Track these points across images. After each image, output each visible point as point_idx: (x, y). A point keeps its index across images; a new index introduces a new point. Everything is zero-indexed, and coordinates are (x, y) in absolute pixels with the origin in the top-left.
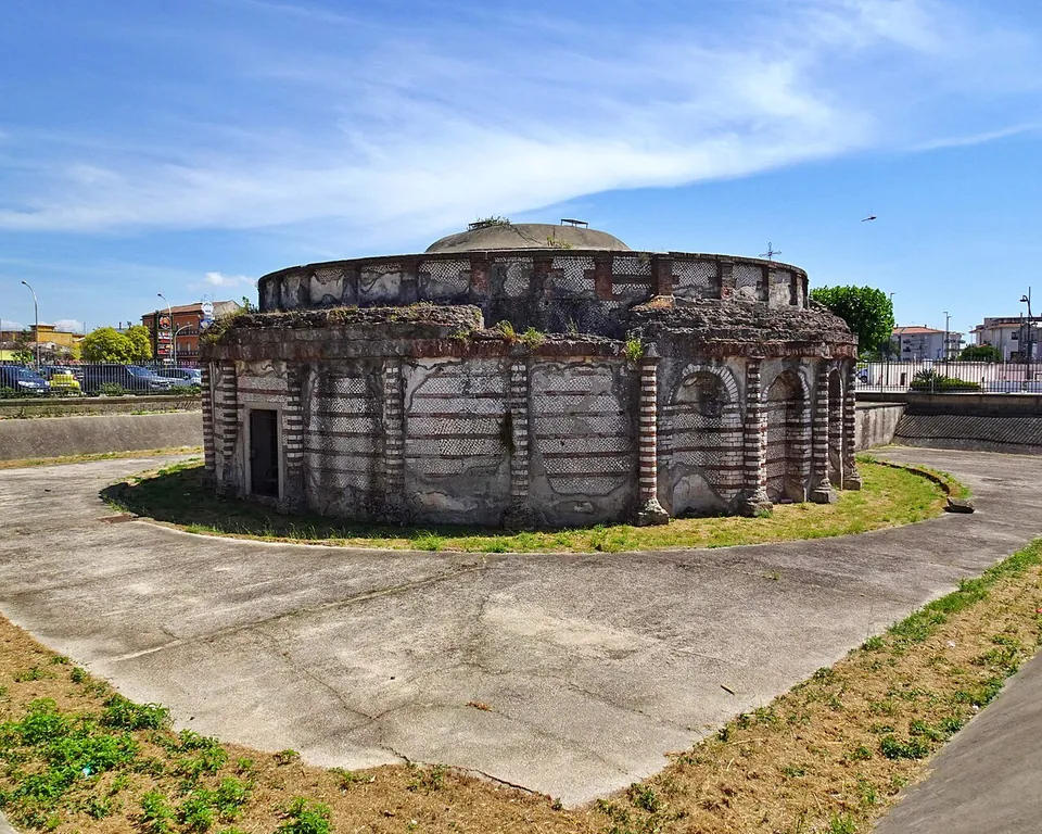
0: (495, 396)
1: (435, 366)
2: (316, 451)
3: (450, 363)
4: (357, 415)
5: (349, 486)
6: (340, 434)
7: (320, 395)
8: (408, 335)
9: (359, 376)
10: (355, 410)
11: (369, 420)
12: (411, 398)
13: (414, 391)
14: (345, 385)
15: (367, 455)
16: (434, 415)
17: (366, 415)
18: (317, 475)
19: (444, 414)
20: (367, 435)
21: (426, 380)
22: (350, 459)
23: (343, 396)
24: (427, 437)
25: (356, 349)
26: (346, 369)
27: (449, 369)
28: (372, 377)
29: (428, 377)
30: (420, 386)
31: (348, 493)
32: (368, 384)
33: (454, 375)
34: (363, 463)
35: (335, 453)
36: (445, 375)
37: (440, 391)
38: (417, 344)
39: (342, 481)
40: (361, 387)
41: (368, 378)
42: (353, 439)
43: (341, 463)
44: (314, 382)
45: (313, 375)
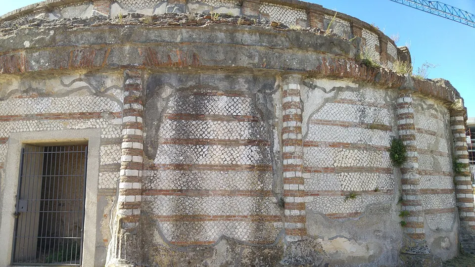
0: (383, 128)
1: (334, 89)
2: (166, 192)
3: (348, 88)
4: (236, 143)
5: (223, 237)
6: (211, 167)
7: (177, 117)
8: (316, 48)
9: (240, 94)
10: (235, 136)
11: (254, 148)
12: (308, 124)
13: (311, 116)
14: (221, 104)
15: (251, 193)
16: (333, 145)
17: (250, 142)
18: (167, 227)
19: (343, 144)
20: (251, 168)
21: (324, 104)
22: (227, 200)
23: (216, 118)
24: (326, 170)
25: (251, 57)
26: (223, 85)
27: (347, 95)
28: (261, 96)
29: (327, 100)
30: (318, 111)
31: (222, 247)
32: (254, 105)
33: (352, 102)
34: (245, 205)
35: (201, 193)
36: (343, 101)
37: (338, 118)
38: (324, 59)
39: (211, 232)
40: (243, 107)
41: (254, 98)
42: (231, 173)
43: (210, 206)
44: (168, 99)
45: (167, 91)
